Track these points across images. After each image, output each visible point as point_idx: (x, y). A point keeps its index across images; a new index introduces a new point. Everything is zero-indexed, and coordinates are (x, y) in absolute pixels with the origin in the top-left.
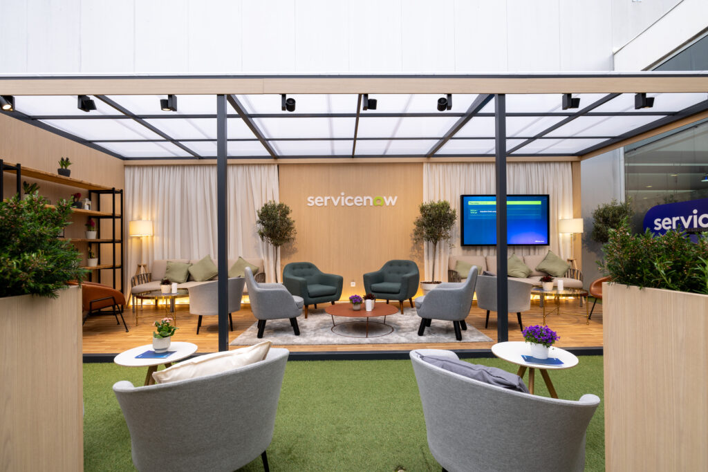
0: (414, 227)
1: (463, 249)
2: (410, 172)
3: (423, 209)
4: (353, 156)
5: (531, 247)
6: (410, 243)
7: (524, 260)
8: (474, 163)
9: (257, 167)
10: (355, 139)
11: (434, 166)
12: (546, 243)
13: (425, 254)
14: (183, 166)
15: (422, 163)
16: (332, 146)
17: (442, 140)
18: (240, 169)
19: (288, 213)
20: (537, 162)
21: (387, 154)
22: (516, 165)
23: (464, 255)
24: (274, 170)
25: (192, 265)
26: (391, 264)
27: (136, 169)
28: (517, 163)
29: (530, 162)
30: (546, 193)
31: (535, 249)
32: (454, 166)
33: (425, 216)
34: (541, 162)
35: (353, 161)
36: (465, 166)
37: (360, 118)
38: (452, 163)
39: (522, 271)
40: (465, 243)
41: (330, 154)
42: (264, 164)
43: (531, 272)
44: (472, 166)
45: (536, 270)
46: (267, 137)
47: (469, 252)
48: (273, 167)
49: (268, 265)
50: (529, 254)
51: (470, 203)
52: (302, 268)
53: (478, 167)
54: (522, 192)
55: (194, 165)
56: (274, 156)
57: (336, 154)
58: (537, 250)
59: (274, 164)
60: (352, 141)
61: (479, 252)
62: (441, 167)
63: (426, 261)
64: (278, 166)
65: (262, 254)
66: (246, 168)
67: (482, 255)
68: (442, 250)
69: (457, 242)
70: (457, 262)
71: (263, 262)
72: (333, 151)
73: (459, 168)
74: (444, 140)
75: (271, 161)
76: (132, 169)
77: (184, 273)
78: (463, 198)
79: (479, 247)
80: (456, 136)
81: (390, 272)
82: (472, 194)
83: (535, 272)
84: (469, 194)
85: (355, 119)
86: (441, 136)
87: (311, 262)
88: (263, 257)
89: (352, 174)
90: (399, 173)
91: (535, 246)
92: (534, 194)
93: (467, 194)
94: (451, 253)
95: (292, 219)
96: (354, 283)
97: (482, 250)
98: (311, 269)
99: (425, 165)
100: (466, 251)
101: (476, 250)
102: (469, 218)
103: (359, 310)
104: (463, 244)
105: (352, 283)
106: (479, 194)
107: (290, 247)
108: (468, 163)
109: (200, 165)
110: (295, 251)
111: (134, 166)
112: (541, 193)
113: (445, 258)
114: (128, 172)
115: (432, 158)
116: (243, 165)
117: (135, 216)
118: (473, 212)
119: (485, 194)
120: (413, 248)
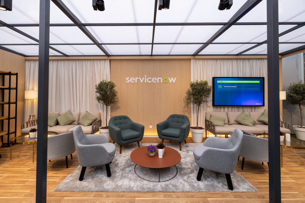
0: (186, 95)
1: (214, 108)
2: (184, 64)
3: (192, 85)
4: (152, 55)
5: (253, 107)
6: (183, 104)
7: (250, 115)
8: (220, 59)
9: (98, 61)
10: (153, 44)
11: (197, 61)
12: (263, 105)
13: (192, 110)
14: (58, 60)
15: (190, 59)
16: (140, 48)
17: (205, 45)
18: (89, 62)
19: (113, 87)
20: (256, 59)
21: (171, 54)
22: (244, 60)
23: (214, 111)
24: (108, 63)
25: (60, 115)
26: (173, 116)
27: (32, 62)
28: (245, 59)
29: (253, 59)
30: (262, 76)
31: (255, 108)
32: (209, 61)
33: (193, 89)
34: (258, 59)
35: (152, 58)
36: (215, 61)
37: (156, 26)
38: (208, 59)
39: (251, 122)
40: (215, 105)
41: (139, 54)
42: (102, 60)
43: (255, 122)
44: (219, 61)
45: (258, 121)
46: (100, 43)
47: (217, 109)
48: (107, 61)
49: (104, 115)
50: (252, 111)
51: (218, 82)
52: (120, 119)
53: (222, 62)
54: (248, 75)
55: (64, 60)
56: (108, 55)
57: (142, 54)
58: (256, 109)
59: (108, 59)
60: (151, 45)
61: (222, 109)
62: (201, 62)
63: (192, 114)
64: (110, 61)
65: (100, 109)
66: (92, 62)
67: (224, 111)
68: (202, 108)
69: (210, 103)
70: (211, 115)
71: (100, 114)
72: (140, 52)
73: (211, 62)
74: (206, 45)
75: (106, 58)
76: (30, 62)
77: (54, 120)
78: (214, 79)
79: (223, 107)
80: (214, 42)
81: (172, 122)
82: (219, 76)
83: (257, 122)
84: (217, 77)
85: (152, 27)
86: (205, 42)
87: (127, 116)
88: (101, 111)
89: (151, 65)
90: (177, 64)
91: (255, 106)
92: (255, 76)
93: (216, 76)
94: (206, 110)
95: (116, 90)
96: (151, 126)
97: (224, 108)
98: (126, 120)
99: (192, 60)
100: (215, 109)
101: (221, 108)
102: (218, 90)
103: (154, 156)
104: (214, 105)
105: (150, 126)
106: (223, 77)
107: (116, 106)
108: (217, 59)
109: (67, 60)
110: (118, 108)
111: (31, 60)
112: (259, 76)
113: (203, 113)
114: (27, 63)
115: (196, 56)
116: (90, 60)
117: (31, 88)
118: (220, 87)
119: (226, 76)
120: (185, 106)
